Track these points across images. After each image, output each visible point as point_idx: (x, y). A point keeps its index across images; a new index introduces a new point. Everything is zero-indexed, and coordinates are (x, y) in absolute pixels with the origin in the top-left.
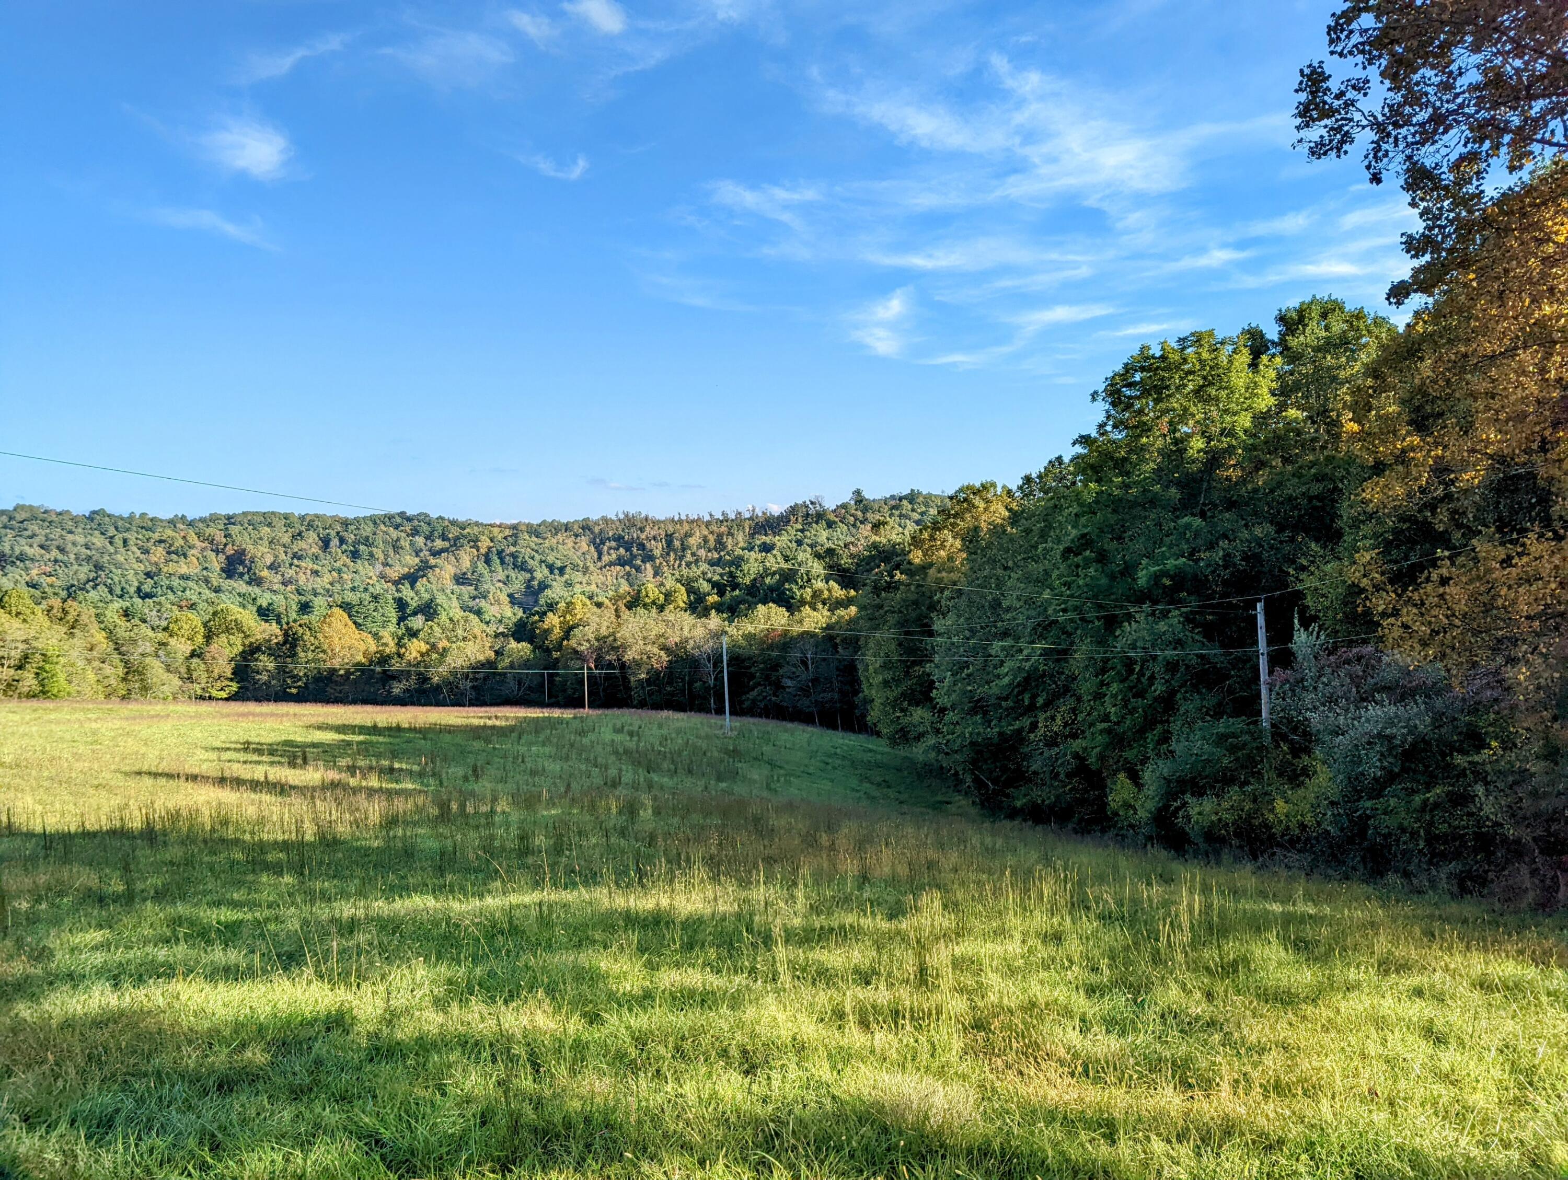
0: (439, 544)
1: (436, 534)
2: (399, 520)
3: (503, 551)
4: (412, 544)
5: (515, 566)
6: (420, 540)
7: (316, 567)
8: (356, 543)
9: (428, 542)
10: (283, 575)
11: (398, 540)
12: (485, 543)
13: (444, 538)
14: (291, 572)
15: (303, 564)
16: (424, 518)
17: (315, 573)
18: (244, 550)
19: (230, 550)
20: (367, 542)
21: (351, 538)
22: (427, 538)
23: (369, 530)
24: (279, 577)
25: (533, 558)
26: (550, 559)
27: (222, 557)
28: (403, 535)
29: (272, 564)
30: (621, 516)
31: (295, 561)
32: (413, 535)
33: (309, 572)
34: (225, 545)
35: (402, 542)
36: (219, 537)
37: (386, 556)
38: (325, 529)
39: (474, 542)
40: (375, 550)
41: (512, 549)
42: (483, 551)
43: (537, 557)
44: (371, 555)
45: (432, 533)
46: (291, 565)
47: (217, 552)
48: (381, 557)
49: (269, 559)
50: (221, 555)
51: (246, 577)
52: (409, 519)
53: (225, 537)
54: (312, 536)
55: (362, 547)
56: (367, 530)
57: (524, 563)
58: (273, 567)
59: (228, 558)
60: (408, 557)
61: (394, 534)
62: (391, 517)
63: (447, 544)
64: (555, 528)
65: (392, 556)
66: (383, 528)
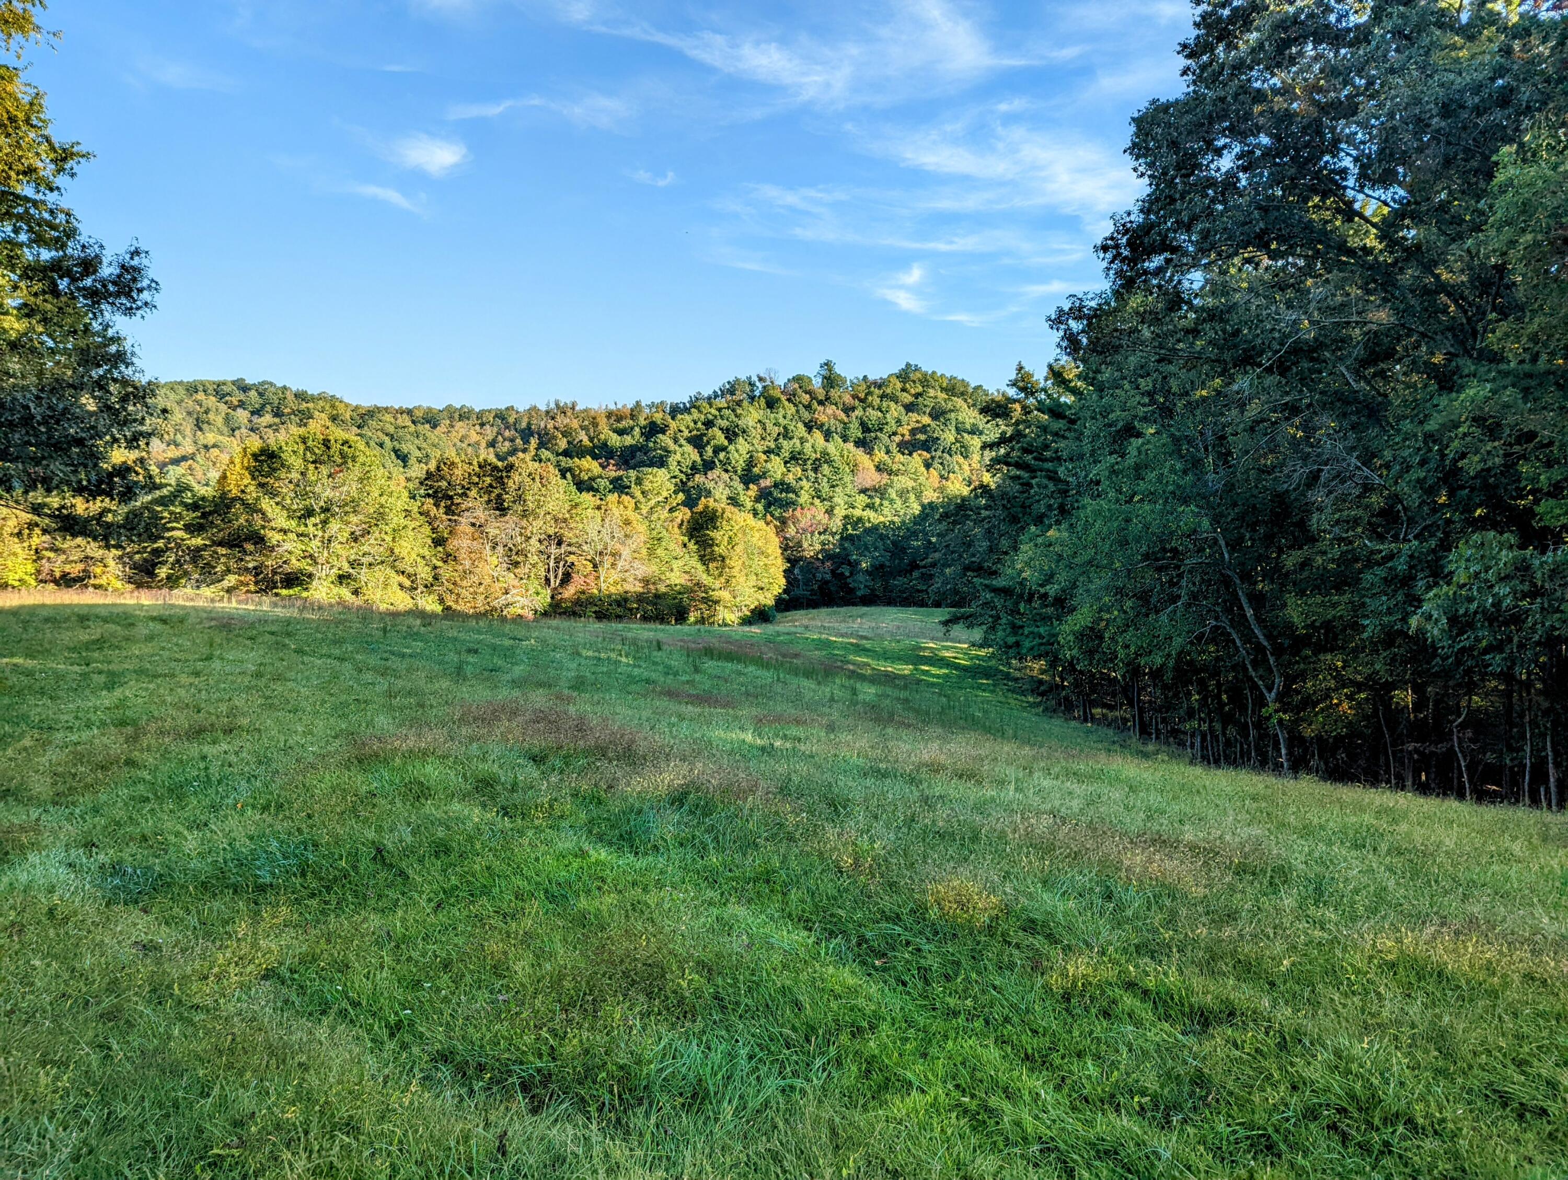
64: (464, 415)
65: (188, 432)
66: (200, 396)
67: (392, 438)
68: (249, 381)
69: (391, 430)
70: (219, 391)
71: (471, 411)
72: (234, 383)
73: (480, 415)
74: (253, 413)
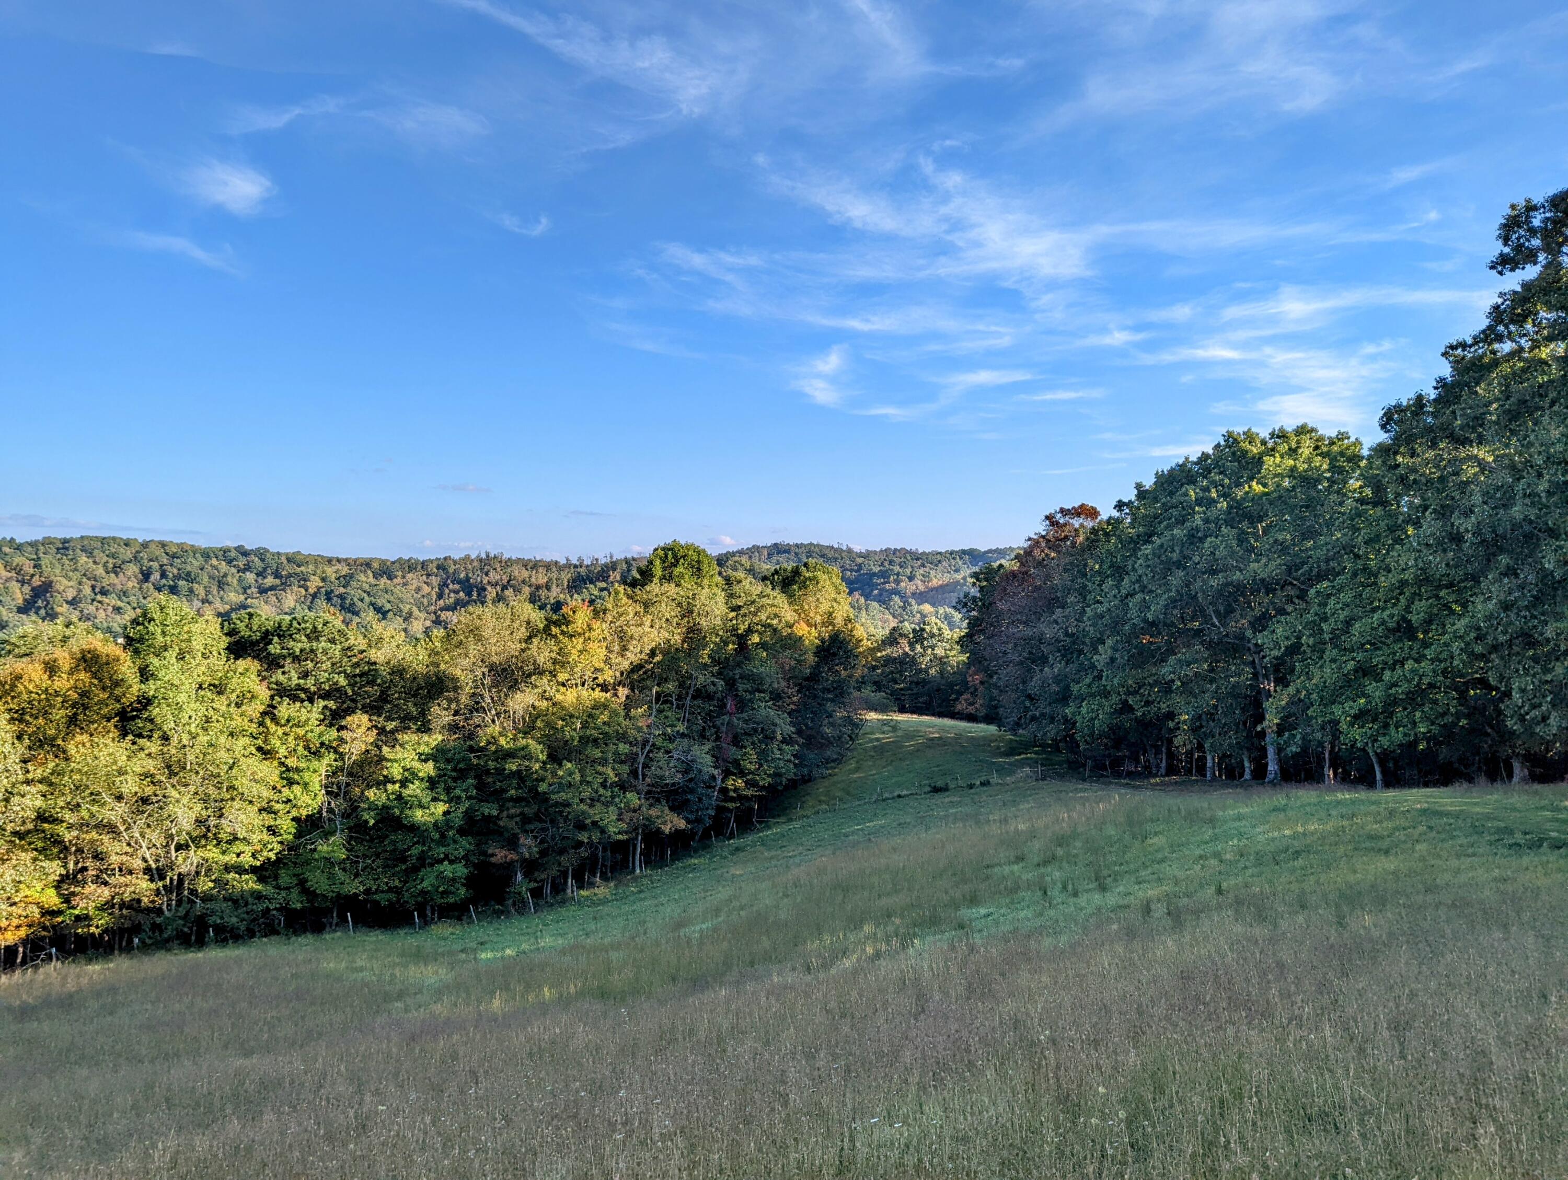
0: (270, 581)
1: (269, 571)
2: (233, 554)
3: (332, 591)
4: (240, 580)
5: (342, 608)
6: (250, 577)
7: (119, 604)
8: (178, 577)
9: (260, 579)
10: (81, 611)
11: (225, 575)
12: (314, 583)
13: (277, 575)
14: (91, 609)
15: (106, 600)
16: (261, 553)
17: (117, 610)
18: (51, 582)
19: (36, 582)
20: (189, 577)
21: (172, 571)
22: (258, 574)
23: (196, 563)
24: (77, 613)
25: (362, 600)
26: (380, 602)
27: (27, 589)
28: (234, 570)
29: (74, 599)
30: (483, 556)
31: (99, 597)
32: (244, 571)
33: (110, 609)
34: (32, 576)
35: (229, 579)
36: (29, 568)
37: (208, 592)
38: (151, 560)
39: (303, 580)
40: (196, 586)
41: (342, 590)
42: (311, 591)
43: (367, 599)
44: (191, 591)
45: (265, 569)
46: (93, 600)
47: (23, 582)
48: (202, 593)
49: (70, 594)
50: (26, 586)
51: (42, 612)
52: (245, 553)
53: (35, 567)
54: (132, 569)
55: (181, 583)
56: (193, 564)
57: (353, 604)
58: (73, 603)
59: (33, 589)
60: (232, 595)
61: (223, 566)
62: (225, 551)
63: (278, 581)
64: (410, 566)
65: (215, 592)
66: (214, 562)
67: (369, 594)
68: (248, 547)
69: (366, 587)
70: (225, 554)
71: (417, 561)
72: (236, 548)
73: (424, 564)
74: (258, 575)
